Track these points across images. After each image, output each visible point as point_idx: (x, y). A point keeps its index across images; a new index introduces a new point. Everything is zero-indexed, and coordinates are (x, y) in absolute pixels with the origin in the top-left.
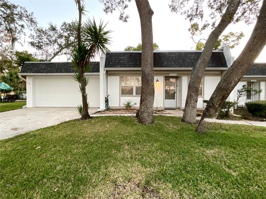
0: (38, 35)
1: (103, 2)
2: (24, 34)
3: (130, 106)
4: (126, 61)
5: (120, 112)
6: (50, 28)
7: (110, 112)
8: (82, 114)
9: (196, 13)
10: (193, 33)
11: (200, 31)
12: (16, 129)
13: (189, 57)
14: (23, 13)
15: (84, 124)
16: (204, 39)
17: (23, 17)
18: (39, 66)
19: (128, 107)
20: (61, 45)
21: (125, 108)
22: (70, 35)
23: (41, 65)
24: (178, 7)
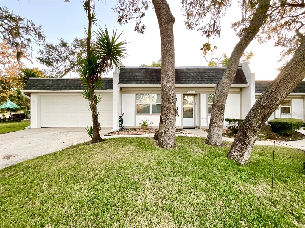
0: (48, 51)
1: (116, 10)
2: (31, 49)
3: (146, 126)
4: (142, 77)
5: (136, 132)
6: (61, 44)
7: (125, 133)
8: (92, 136)
9: (213, 29)
10: (205, 52)
11: (212, 51)
12: (8, 157)
13: (207, 74)
14: (30, 26)
15: (94, 150)
16: (216, 59)
17: (30, 31)
18: (45, 82)
19: (144, 127)
20: (73, 62)
21: (141, 128)
22: (83, 51)
23: (47, 82)
24: (194, 24)
